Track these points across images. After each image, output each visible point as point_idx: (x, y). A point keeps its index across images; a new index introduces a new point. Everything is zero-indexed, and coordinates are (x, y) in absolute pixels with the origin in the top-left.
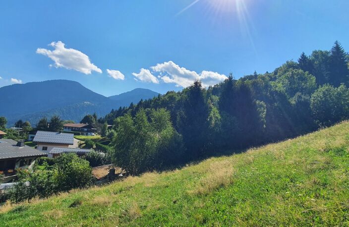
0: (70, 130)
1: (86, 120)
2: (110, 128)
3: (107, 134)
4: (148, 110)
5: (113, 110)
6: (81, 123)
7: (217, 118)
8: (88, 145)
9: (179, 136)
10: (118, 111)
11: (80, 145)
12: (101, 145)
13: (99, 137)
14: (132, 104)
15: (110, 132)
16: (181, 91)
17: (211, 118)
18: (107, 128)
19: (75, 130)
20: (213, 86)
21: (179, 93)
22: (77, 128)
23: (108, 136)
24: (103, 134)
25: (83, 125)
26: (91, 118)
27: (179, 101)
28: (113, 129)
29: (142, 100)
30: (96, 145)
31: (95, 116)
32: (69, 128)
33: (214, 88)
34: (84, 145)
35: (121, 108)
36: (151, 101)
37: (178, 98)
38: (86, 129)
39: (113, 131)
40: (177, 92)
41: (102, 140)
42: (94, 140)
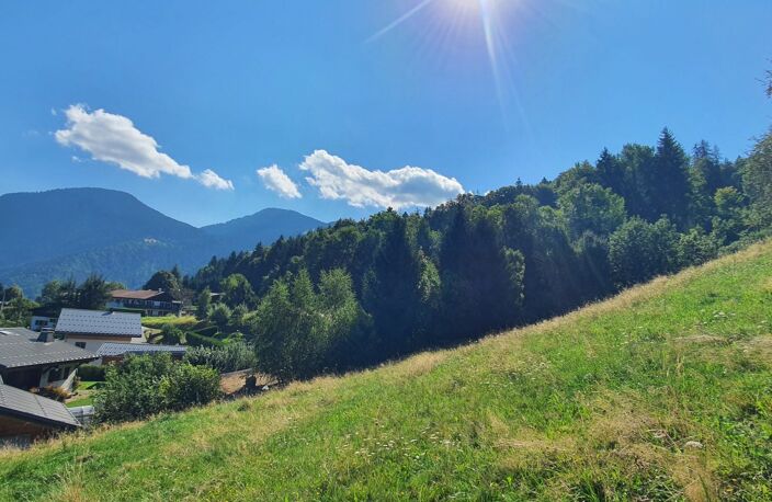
0: (122, 304)
1: (157, 282)
2: (215, 299)
3: (210, 313)
4: (296, 260)
5: (214, 257)
6: (146, 288)
7: (434, 282)
8: (169, 337)
9: (366, 318)
10: (228, 262)
11: (150, 339)
12: (199, 336)
13: (192, 319)
14: (259, 247)
15: (216, 308)
16: (367, 219)
17: (424, 284)
18: (209, 300)
19: (132, 306)
20: (434, 208)
21: (362, 223)
22: (139, 300)
23: (213, 318)
24: (200, 314)
25: (150, 294)
26: (169, 277)
27: (363, 241)
28: (223, 302)
29: (282, 238)
30: (188, 337)
31: (175, 272)
32: (118, 300)
33: (436, 212)
34: (161, 337)
35: (233, 254)
36: (302, 240)
37: (360, 236)
38: (157, 303)
39: (223, 306)
40: (358, 221)
41: (198, 326)
42: (182, 327)
